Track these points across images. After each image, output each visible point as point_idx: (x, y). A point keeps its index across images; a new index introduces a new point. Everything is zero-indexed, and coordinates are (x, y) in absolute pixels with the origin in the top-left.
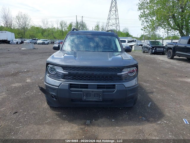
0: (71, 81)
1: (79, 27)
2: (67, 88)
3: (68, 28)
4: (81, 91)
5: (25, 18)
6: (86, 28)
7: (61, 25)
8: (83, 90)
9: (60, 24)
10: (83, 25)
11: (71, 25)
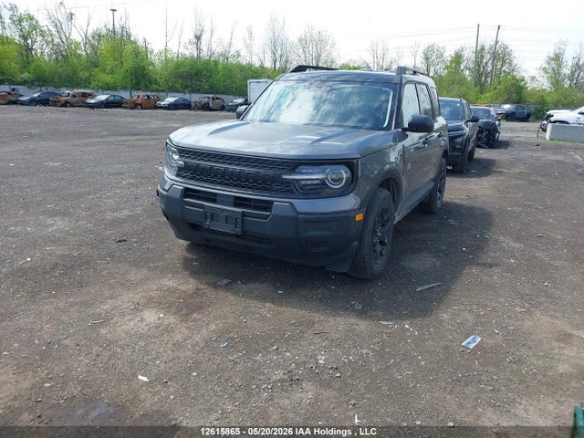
0: (192, 182)
1: (486, 63)
2: (178, 195)
3: (447, 67)
4: (202, 206)
5: (320, 41)
6: (510, 64)
7: (427, 59)
8: (205, 203)
9: (423, 55)
10: (501, 55)
11: (458, 58)
